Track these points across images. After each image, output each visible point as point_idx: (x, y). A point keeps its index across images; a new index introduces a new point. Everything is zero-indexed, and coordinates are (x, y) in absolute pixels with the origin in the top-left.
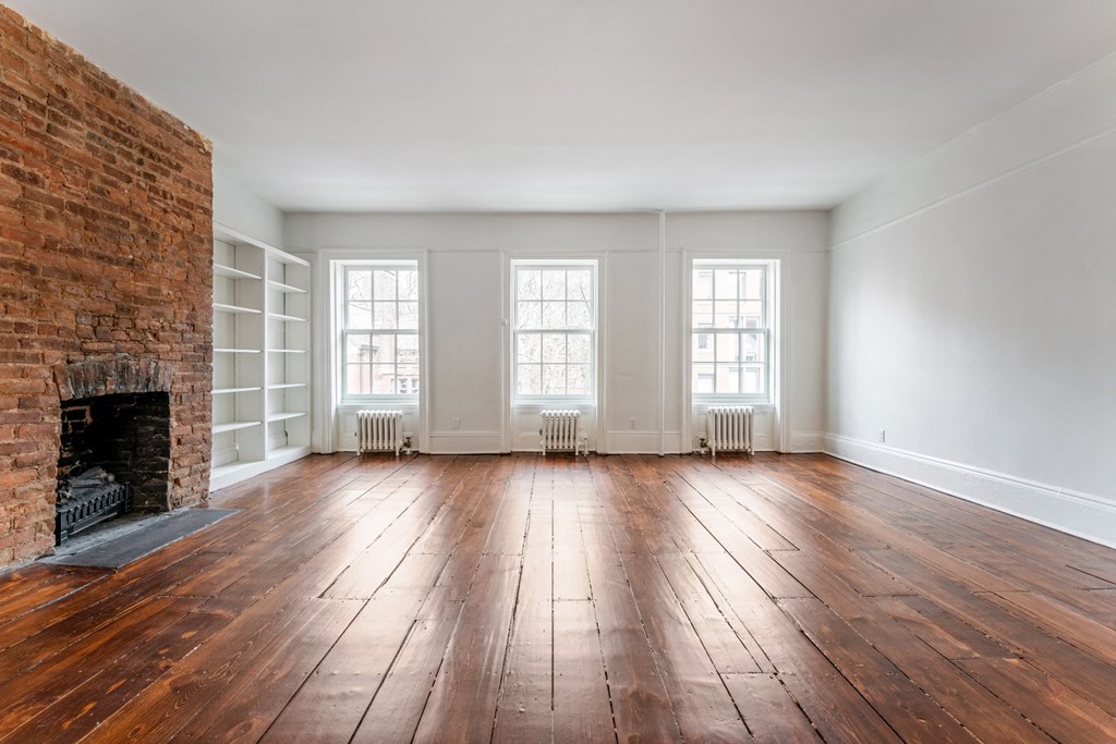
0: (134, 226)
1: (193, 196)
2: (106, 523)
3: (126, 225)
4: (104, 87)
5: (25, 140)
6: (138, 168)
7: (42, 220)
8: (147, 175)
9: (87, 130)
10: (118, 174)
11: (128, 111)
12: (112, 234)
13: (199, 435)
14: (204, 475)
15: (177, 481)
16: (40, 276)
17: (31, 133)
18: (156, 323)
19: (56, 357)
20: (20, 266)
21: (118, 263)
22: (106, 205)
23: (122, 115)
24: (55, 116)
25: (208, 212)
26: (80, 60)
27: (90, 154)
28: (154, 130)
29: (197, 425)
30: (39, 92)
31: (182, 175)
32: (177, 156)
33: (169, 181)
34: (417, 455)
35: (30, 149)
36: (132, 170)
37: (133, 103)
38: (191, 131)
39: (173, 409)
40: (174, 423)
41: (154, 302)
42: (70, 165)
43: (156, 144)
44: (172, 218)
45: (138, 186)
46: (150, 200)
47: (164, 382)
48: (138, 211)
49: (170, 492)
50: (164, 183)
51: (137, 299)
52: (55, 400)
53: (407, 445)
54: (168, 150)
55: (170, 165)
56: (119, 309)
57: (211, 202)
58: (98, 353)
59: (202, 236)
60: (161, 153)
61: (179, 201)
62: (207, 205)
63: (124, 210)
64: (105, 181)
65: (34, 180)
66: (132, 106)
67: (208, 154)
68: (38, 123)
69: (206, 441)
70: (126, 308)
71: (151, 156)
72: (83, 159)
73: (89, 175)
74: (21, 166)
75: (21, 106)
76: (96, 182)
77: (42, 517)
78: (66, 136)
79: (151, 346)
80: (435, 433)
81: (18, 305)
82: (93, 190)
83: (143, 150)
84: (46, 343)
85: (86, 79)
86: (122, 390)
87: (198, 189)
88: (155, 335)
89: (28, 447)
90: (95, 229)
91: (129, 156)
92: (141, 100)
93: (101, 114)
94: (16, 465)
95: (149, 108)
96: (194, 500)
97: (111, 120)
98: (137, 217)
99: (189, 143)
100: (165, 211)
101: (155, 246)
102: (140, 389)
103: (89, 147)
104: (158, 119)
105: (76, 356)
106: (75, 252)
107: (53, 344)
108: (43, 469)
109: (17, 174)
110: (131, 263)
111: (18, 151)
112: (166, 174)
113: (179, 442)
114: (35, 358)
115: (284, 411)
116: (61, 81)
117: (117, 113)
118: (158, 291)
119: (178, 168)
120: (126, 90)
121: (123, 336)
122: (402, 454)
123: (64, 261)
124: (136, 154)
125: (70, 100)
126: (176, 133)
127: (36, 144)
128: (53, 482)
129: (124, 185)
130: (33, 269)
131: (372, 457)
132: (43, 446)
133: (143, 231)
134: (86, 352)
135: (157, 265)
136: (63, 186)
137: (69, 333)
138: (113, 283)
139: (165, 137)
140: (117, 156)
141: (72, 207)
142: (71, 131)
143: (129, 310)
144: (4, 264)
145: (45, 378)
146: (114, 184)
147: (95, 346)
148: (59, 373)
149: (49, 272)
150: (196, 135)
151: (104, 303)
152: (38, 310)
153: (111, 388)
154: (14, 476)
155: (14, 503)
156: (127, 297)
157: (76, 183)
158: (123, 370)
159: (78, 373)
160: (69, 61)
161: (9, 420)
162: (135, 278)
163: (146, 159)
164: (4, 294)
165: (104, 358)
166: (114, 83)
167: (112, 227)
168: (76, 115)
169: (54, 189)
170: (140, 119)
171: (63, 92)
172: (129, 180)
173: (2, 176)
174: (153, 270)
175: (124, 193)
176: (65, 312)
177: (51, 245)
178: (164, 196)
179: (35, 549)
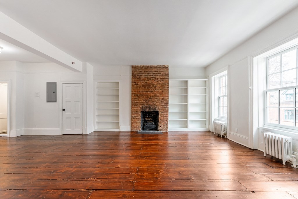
1: (164, 77)
2: (152, 130)
3: (150, 86)
4: (147, 67)
6: (152, 77)
7: (139, 89)
8: (154, 77)
9: (144, 75)
10: (149, 79)
11: (151, 69)
13: (165, 119)
14: (167, 127)
15: (160, 126)
16: (139, 96)
17: (137, 79)
18: (156, 100)
19: (141, 106)
20: (136, 95)
21: (149, 92)
22: (147, 84)
23: (150, 70)
24: (140, 75)
25: (168, 79)
26: (143, 66)
27: (145, 78)
28: (155, 70)
29: (165, 117)
30: (138, 73)
31: (161, 74)
33: (159, 76)
34: (227, 138)
35: (137, 81)
36: (151, 77)
37: (151, 67)
38: (163, 66)
39: (160, 114)
40: (160, 116)
41: (156, 97)
42: (142, 81)
44: (160, 82)
45: (152, 79)
46: (155, 81)
47: (157, 109)
48: (152, 83)
49: (159, 128)
50: (157, 77)
51: (152, 97)
52: (140, 111)
53: (225, 134)
54: (158, 71)
55: (159, 74)
57: (168, 76)
58: (146, 105)
59: (166, 83)
60: (156, 72)
61: (160, 79)
62: (167, 77)
63: (150, 84)
65: (138, 84)
66: (151, 68)
67: (168, 68)
68: (138, 77)
69: (167, 121)
71: (155, 74)
72: (144, 79)
73: (145, 81)
75: (136, 76)
76: (146, 82)
79: (155, 104)
81: (136, 100)
82: (145, 83)
83: (153, 74)
84: (139, 104)
85: (144, 68)
86: (150, 110)
87: (165, 75)
88: (156, 102)
89: (137, 117)
90: (145, 88)
91: (151, 75)
92: (153, 66)
93: (146, 72)
94: (136, 119)
95: (154, 66)
96: (164, 131)
97: (148, 72)
98: (152, 84)
99: (163, 68)
100: (158, 81)
101: (155, 88)
102: (153, 111)
103: (145, 77)
104: (156, 67)
105: (143, 105)
106: (143, 92)
107: (140, 104)
108: (139, 120)
109: (136, 84)
110: (151, 92)
112: (158, 75)
113: (161, 120)
114: (138, 106)
115: (205, 118)
116: (141, 70)
117: (149, 70)
118: (156, 95)
119: (160, 73)
120: (150, 66)
121: (150, 102)
124: (152, 75)
125: (142, 72)
126: (160, 68)
127: (138, 80)
130: (138, 95)
132: (139, 117)
133: (153, 86)
134: (144, 105)
135: (156, 91)
136: (141, 84)
137: (142, 103)
138: (148, 95)
139: (157, 69)
140: (149, 76)
141: (142, 86)
142: (142, 76)
143: (151, 99)
144: (134, 95)
145: (139, 108)
146: (148, 81)
147: (145, 104)
148: (141, 108)
149: (140, 95)
150: (164, 66)
151: (147, 98)
152: (138, 100)
153: (147, 110)
154: (136, 120)
155: (136, 123)
156: (151, 97)
157: (143, 83)
158: (150, 108)
159: (143, 108)
160: (142, 67)
161: (135, 113)
162: (152, 94)
163: (154, 75)
164: (135, 98)
165: (147, 106)
166: (148, 66)
167: (148, 87)
168: (143, 74)
169: (140, 84)
170: (153, 69)
171: (141, 72)
172: (151, 79)
173: (134, 85)
174: (155, 92)
175: (150, 81)
176: (142, 100)
177: (140, 92)
178: (158, 79)
179: (139, 129)
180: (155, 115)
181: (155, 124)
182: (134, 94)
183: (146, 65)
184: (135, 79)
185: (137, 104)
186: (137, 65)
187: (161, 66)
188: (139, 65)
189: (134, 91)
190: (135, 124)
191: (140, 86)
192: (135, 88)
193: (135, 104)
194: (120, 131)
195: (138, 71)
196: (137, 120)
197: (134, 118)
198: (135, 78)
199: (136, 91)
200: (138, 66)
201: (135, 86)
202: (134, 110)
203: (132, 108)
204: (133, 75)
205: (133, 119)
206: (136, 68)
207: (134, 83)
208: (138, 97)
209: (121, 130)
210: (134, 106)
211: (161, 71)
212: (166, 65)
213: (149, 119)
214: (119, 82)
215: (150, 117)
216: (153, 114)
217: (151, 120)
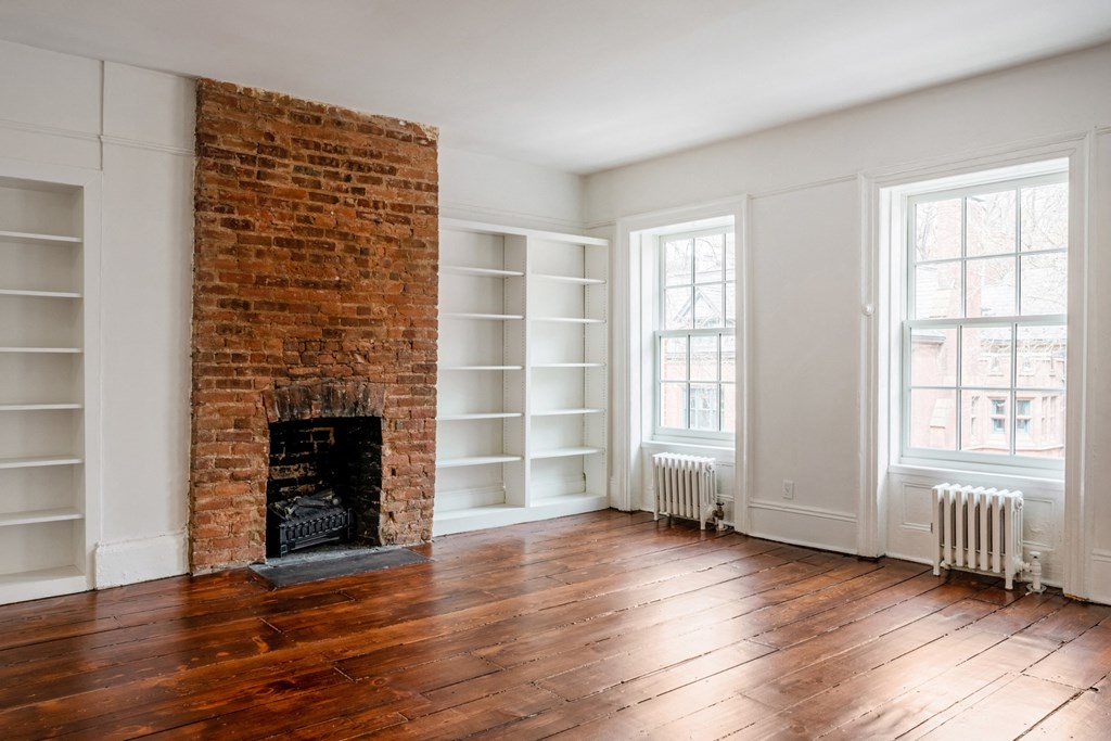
0: (340, 246)
1: (412, 197)
2: (330, 545)
3: (332, 247)
4: (311, 117)
5: (240, 192)
6: (345, 186)
7: (253, 259)
8: (355, 190)
9: (292, 163)
10: (324, 198)
11: (335, 130)
12: (317, 259)
13: (419, 466)
14: (426, 512)
15: (391, 515)
16: (252, 311)
17: (243, 184)
18: (366, 344)
19: (266, 382)
20: (235, 304)
21: (324, 287)
22: (310, 231)
23: (328, 136)
24: (265, 163)
25: (432, 211)
26: (286, 101)
27: (296, 187)
28: (364, 140)
29: (416, 455)
30: (250, 145)
31: (398, 177)
32: (391, 158)
33: (383, 188)
34: (730, 532)
35: (243, 199)
36: (339, 189)
37: (339, 120)
38: (408, 125)
39: (386, 434)
40: (387, 450)
41: (365, 322)
42: (277, 203)
43: (365, 154)
44: (387, 228)
45: (346, 204)
46: (359, 215)
47: (374, 406)
48: (345, 230)
49: (382, 525)
50: (373, 192)
51: (346, 322)
52: (263, 422)
53: (719, 514)
54: (379, 156)
55: (382, 171)
56: (327, 333)
57: (436, 198)
58: (305, 376)
59: (423, 240)
60: (370, 161)
61: (393, 207)
62: (430, 203)
63: (330, 232)
64: (311, 209)
65: (247, 225)
66: (339, 123)
67: (432, 144)
68: (248, 173)
69: (429, 474)
70: (333, 332)
71: (360, 168)
72: (290, 193)
73: (295, 207)
74: (235, 216)
75: (235, 163)
76: (303, 212)
77: (254, 528)
78: (273, 177)
79: (359, 368)
80: (761, 501)
81: (235, 338)
82: (299, 220)
83: (351, 165)
84: (257, 371)
85: (293, 116)
86: (327, 414)
87: (418, 187)
88: (365, 357)
89: (242, 463)
90: (301, 258)
91: (335, 176)
92: (347, 113)
93: (306, 145)
94: (234, 478)
95: (358, 119)
96: (412, 540)
97: (317, 147)
98: (344, 236)
99: (407, 139)
100: (377, 222)
101: (363, 263)
102: (346, 414)
103: (296, 180)
104: (367, 127)
105: (282, 380)
106: (283, 283)
107: (264, 371)
108: (255, 483)
109: (231, 224)
110: (338, 286)
111: (234, 204)
112: (378, 181)
113: (393, 473)
114: (248, 384)
115: (582, 445)
116: (269, 128)
117: (322, 137)
118: (368, 310)
119: (392, 171)
120: (333, 110)
121: (329, 359)
122: (710, 528)
123: (275, 294)
124: (343, 171)
125: (278, 142)
126: (390, 134)
127: (248, 193)
128: (263, 496)
129: (331, 207)
130: (246, 305)
132: (254, 463)
133: (351, 250)
134: (293, 377)
135: (365, 282)
136: (272, 224)
137: (277, 360)
138: (319, 308)
139: (376, 143)
140: (323, 180)
141: (279, 242)
142: (279, 171)
143: (337, 333)
144: (222, 304)
145: (255, 402)
146: (319, 209)
147: (300, 371)
148: (266, 397)
149: (259, 305)
150: (415, 127)
151: (311, 329)
152: (250, 340)
153: (315, 412)
154: (231, 487)
155: (231, 510)
156: (333, 320)
157: (282, 218)
158: (329, 394)
159: (282, 397)
160: (275, 106)
161: (227, 437)
162: (342, 301)
163: (354, 174)
164: (223, 330)
165: (309, 381)
166: (320, 109)
167: (317, 251)
168: (284, 154)
169: (263, 229)
170: (348, 134)
171: (271, 137)
172: (335, 200)
173: (220, 229)
174: (362, 289)
175: (330, 216)
176: (274, 341)
177: (261, 280)
178: (376, 206)
179: (248, 554)
180: (332, 440)
181: (343, 505)
182: (216, 297)
183: (306, 97)
184: (227, 183)
185: (240, 372)
186: (241, 84)
187: (396, 121)
188: (261, 87)
189: (215, 273)
190: (221, 522)
191: (267, 242)
192: (229, 251)
193: (228, 371)
194: (94, 590)
195: (245, 124)
196: (242, 485)
197: (220, 478)
198: (225, 177)
199: (231, 278)
200: (248, 90)
201: (230, 238)
202: (217, 416)
203: (195, 402)
204: (203, 142)
205: (212, 480)
206: (232, 102)
207: (221, 210)
208: (247, 317)
209: (101, 584)
210: (220, 384)
211: (399, 160)
212: (425, 123)
213: (296, 475)
214: (80, 188)
215: (302, 460)
216: (318, 436)
217: (304, 480)
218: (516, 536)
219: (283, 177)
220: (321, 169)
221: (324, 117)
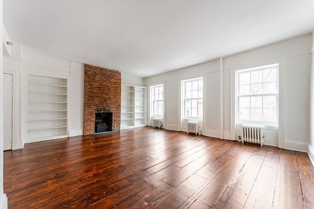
0: (106, 88)
2: (105, 131)
3: (105, 88)
4: (102, 69)
6: (107, 79)
7: (93, 90)
8: (108, 80)
9: (99, 76)
11: (105, 71)
12: (103, 90)
13: (118, 119)
14: (119, 126)
15: (114, 127)
16: (93, 97)
17: (92, 79)
18: (110, 102)
20: (90, 96)
21: (104, 94)
22: (101, 86)
24: (95, 76)
25: (120, 83)
26: (98, 67)
28: (110, 73)
29: (117, 118)
30: (93, 73)
31: (115, 78)
32: (114, 75)
33: (113, 80)
34: (163, 129)
36: (106, 80)
37: (106, 70)
38: (116, 71)
39: (113, 115)
40: (113, 117)
41: (110, 99)
42: (96, 82)
43: (110, 75)
44: (113, 85)
45: (107, 82)
46: (109, 83)
47: (111, 111)
49: (112, 128)
50: (111, 80)
51: (107, 99)
52: (94, 113)
53: (161, 126)
54: (112, 75)
55: (113, 77)
57: (121, 81)
59: (119, 87)
60: (111, 76)
61: (114, 82)
62: (120, 82)
63: (105, 86)
64: (102, 83)
65: (92, 85)
67: (120, 73)
68: (92, 77)
69: (120, 121)
70: (105, 100)
72: (98, 80)
73: (99, 82)
74: (90, 83)
75: (90, 76)
76: (101, 83)
77: (93, 128)
78: (96, 78)
79: (109, 105)
80: (167, 124)
81: (90, 101)
83: (108, 76)
84: (93, 106)
85: (99, 69)
86: (104, 112)
87: (118, 80)
89: (91, 119)
90: (100, 90)
91: (106, 78)
92: (107, 69)
93: (101, 73)
94: (90, 121)
96: (117, 130)
97: (103, 74)
98: (107, 87)
99: (116, 73)
101: (110, 90)
102: (107, 112)
103: (99, 78)
104: (110, 71)
105: (97, 107)
106: (97, 93)
107: (95, 106)
108: (93, 122)
109: (90, 85)
110: (106, 94)
111: (90, 82)
112: (112, 79)
113: (114, 120)
114: (92, 108)
116: (95, 71)
117: (103, 72)
118: (110, 97)
119: (114, 77)
120: (105, 68)
121: (105, 104)
122: (160, 128)
123: (96, 95)
124: (107, 77)
125: (97, 73)
126: (114, 72)
127: (92, 80)
128: (95, 124)
130: (92, 96)
131: (157, 128)
132: (93, 119)
133: (108, 88)
134: (99, 107)
135: (110, 93)
136: (95, 85)
137: (96, 104)
138: (103, 97)
139: (112, 73)
140: (104, 78)
141: (97, 87)
142: (97, 77)
143: (106, 100)
144: (88, 96)
145: (93, 110)
146: (103, 83)
147: (100, 106)
148: (95, 110)
149: (94, 96)
150: (118, 71)
151: (102, 100)
152: (93, 101)
153: (102, 112)
154: (90, 122)
155: (89, 126)
156: (105, 99)
157: (97, 84)
158: (104, 109)
159: (97, 110)
160: (96, 68)
161: (89, 115)
162: (107, 96)
163: (108, 78)
164: (88, 100)
165: (101, 107)
166: (103, 68)
167: (103, 89)
168: (98, 75)
169: (94, 85)
170: (107, 72)
171: (96, 72)
172: (105, 81)
173: (88, 85)
174: (110, 94)
175: (104, 84)
176: (96, 101)
177: (94, 93)
178: (112, 82)
179: (92, 132)
180: (106, 116)
181: (107, 125)
182: (87, 95)
183: (101, 66)
184: (89, 79)
185: (91, 106)
186: (91, 65)
187: (114, 70)
188: (94, 65)
189: (87, 92)
190: (88, 127)
191: (95, 87)
192: (89, 88)
193: (89, 106)
194: (69, 137)
195: (92, 70)
196: (91, 122)
197: (88, 121)
198: (89, 78)
199: (90, 92)
200: (92, 66)
201: (89, 87)
202: (87, 112)
203: (84, 110)
204: (85, 73)
205: (87, 121)
206: (90, 67)
207: (88, 83)
208: (92, 98)
210: (88, 108)
211: (115, 76)
212: (119, 70)
213: (100, 121)
214: (67, 79)
215: (101, 119)
216: (103, 115)
217: (101, 122)
218: (133, 130)
219: (97, 78)
220: (103, 77)
221: (104, 70)
